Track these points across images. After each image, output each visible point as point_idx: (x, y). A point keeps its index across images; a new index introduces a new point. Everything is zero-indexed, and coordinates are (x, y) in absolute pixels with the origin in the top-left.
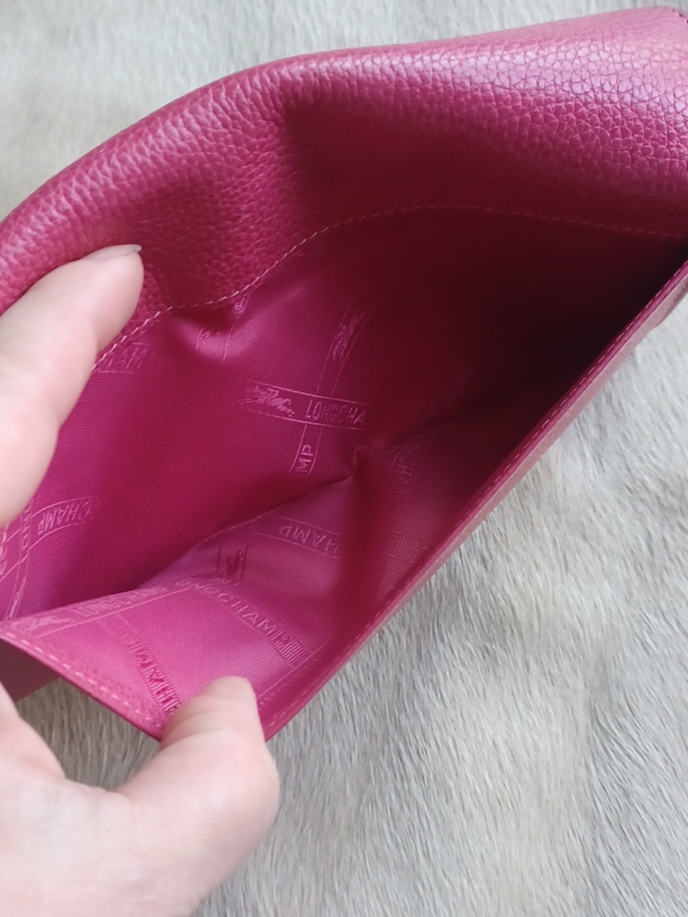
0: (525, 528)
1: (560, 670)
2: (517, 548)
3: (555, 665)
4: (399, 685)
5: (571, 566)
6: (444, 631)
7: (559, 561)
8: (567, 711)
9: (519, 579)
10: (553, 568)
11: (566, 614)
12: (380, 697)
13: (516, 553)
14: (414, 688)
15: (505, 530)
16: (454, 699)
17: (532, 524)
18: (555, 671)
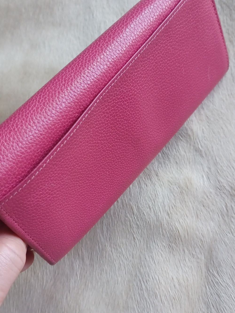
0: (183, 203)
1: (196, 252)
2: (180, 210)
3: (194, 251)
4: (140, 257)
5: (199, 216)
6: (155, 239)
7: (195, 214)
8: (198, 267)
9: (181, 221)
10: (192, 217)
11: (197, 233)
12: (134, 262)
13: (180, 212)
14: (145, 258)
15: (176, 204)
16: (159, 262)
17: (185, 202)
18: (194, 253)
